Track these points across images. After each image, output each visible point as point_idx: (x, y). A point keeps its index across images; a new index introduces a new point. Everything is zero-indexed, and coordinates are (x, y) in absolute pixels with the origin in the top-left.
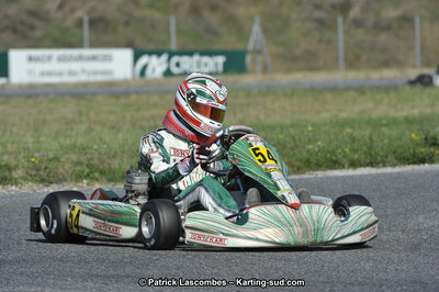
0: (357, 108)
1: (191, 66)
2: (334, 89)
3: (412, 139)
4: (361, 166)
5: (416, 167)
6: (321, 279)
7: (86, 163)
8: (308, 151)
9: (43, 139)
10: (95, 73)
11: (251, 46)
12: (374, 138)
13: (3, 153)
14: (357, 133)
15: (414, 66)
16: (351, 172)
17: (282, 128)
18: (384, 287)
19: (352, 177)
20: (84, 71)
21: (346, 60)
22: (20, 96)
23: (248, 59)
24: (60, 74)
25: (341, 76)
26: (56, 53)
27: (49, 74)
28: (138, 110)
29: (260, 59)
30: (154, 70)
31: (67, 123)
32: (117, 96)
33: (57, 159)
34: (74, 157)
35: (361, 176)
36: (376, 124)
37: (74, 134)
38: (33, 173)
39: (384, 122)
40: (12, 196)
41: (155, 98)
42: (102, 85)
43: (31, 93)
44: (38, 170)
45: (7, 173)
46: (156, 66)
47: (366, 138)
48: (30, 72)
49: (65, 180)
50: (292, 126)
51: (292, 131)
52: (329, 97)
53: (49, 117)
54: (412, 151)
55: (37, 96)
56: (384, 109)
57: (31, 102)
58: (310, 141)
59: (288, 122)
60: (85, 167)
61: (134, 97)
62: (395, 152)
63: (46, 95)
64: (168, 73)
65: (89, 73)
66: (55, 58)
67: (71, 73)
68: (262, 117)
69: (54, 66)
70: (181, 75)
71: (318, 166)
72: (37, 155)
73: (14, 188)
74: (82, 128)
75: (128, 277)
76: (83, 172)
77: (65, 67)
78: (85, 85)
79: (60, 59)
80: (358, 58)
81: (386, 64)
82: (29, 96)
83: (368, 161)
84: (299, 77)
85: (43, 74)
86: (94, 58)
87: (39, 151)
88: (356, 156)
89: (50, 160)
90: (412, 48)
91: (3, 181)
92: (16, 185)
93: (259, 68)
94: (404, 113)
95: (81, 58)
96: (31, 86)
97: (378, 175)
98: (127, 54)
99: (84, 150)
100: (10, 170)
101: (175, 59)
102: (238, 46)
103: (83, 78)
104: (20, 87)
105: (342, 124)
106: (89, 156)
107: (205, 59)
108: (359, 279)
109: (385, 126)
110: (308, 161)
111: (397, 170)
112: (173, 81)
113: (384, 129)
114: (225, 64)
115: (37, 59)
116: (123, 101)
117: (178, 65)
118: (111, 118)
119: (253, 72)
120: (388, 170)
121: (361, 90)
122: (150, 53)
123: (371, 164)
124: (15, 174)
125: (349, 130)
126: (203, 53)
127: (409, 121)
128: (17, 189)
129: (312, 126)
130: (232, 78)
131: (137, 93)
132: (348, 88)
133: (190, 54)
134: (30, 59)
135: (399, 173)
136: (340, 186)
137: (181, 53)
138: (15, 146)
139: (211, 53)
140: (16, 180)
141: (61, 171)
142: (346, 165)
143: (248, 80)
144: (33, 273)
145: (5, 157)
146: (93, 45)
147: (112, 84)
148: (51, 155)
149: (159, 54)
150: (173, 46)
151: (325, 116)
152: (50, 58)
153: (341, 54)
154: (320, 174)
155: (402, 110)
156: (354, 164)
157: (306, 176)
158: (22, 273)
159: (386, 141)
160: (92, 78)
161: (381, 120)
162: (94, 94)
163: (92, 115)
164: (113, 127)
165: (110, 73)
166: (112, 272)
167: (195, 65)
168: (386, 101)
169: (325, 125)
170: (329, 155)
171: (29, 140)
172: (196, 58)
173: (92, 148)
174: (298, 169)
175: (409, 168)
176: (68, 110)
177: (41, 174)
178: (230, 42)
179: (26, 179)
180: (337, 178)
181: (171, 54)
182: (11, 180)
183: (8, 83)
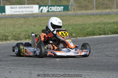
0: (100, 20)
1: (54, 9)
2: (93, 15)
3: (115, 28)
4: (102, 35)
5: (116, 35)
6: (93, 64)
7: (28, 35)
8: (87, 31)
9: (15, 29)
10: (29, 11)
11: (70, 4)
12: (105, 27)
13: (5, 33)
14: (100, 26)
15: (114, 9)
16: (99, 36)
17: (80, 25)
18: (110, 66)
19: (99, 38)
20: (25, 11)
21: (96, 7)
22: (9, 17)
23: (70, 7)
24: (20, 12)
25: (95, 11)
26: (18, 6)
27: (16, 12)
28: (41, 21)
29: (73, 7)
30: (44, 10)
31: (22, 25)
32: (35, 17)
33: (20, 34)
34: (24, 33)
35: (102, 37)
36: (105, 24)
37: (24, 27)
38: (14, 37)
39: (107, 23)
40: (8, 44)
41: (45, 18)
42: (31, 14)
43: (12, 17)
44: (15, 37)
45: (7, 38)
46: (45, 9)
47: (103, 27)
48: (11, 11)
49: (22, 39)
50: (83, 25)
51: (83, 26)
52: (92, 17)
53: (17, 23)
54: (115, 31)
55: (13, 17)
56: (107, 20)
57: (12, 19)
58: (88, 29)
59: (81, 23)
60: (27, 36)
61: (39, 17)
62: (111, 31)
63: (16, 17)
64: (48, 11)
65: (27, 11)
66: (18, 8)
67: (22, 12)
68: (74, 22)
69: (18, 10)
70: (52, 12)
71: (90, 35)
72: (14, 33)
73: (9, 42)
74: (26, 26)
75: (41, 64)
76: (27, 37)
77: (21, 10)
78: (26, 14)
79: (19, 8)
80: (99, 6)
81: (107, 8)
82: (11, 18)
83: (104, 33)
84: (83, 12)
85: (14, 12)
86: (28, 7)
87: (15, 32)
88: (100, 32)
89: (18, 34)
90: (114, 4)
91: (6, 40)
92: (9, 41)
93: (73, 10)
94: (113, 21)
95: (25, 7)
96: (12, 15)
97: (106, 37)
98: (37, 6)
99: (27, 31)
100: (7, 37)
101: (50, 7)
102: (67, 4)
103: (25, 13)
104: (9, 15)
105: (96, 24)
106: (29, 33)
107: (58, 7)
108: (103, 64)
109: (107, 24)
110: (87, 33)
111: (111, 36)
112: (50, 13)
113: (107, 25)
114: (63, 9)
115: (13, 8)
116: (36, 19)
117: (51, 9)
118: (34, 23)
119: (71, 11)
120: (109, 36)
121: (101, 15)
122: (43, 6)
123: (104, 34)
124: (9, 38)
125: (98, 26)
126: (57, 6)
127: (114, 23)
128: (10, 42)
129: (88, 24)
130: (65, 12)
131: (40, 16)
132: (97, 15)
133: (54, 6)
134: (11, 8)
135: (112, 37)
136: (96, 40)
137: (52, 6)
138: (8, 31)
139: (59, 6)
140: (9, 40)
141: (21, 37)
142: (98, 35)
143: (70, 13)
144: (15, 64)
145: (6, 34)
146: (28, 4)
147: (33, 14)
148: (18, 33)
149: (46, 6)
150: (50, 4)
151: (91, 22)
152: (16, 8)
153: (95, 6)
154: (91, 37)
155: (112, 20)
156: (100, 34)
157: (87, 38)
158: (12, 64)
159: (108, 28)
160: (28, 13)
161: (106, 23)
162: (29, 17)
163: (28, 22)
164: (34, 26)
165: (33, 11)
166: (36, 63)
167: (55, 9)
168: (107, 18)
169: (91, 24)
170: (93, 32)
171: (12, 29)
172: (56, 7)
173: (29, 31)
174: (85, 36)
175: (114, 35)
176: (22, 21)
177: (15, 38)
178: (65, 3)
179: (12, 39)
180: (95, 38)
181: (49, 6)
182: (8, 39)
183: (5, 14)
